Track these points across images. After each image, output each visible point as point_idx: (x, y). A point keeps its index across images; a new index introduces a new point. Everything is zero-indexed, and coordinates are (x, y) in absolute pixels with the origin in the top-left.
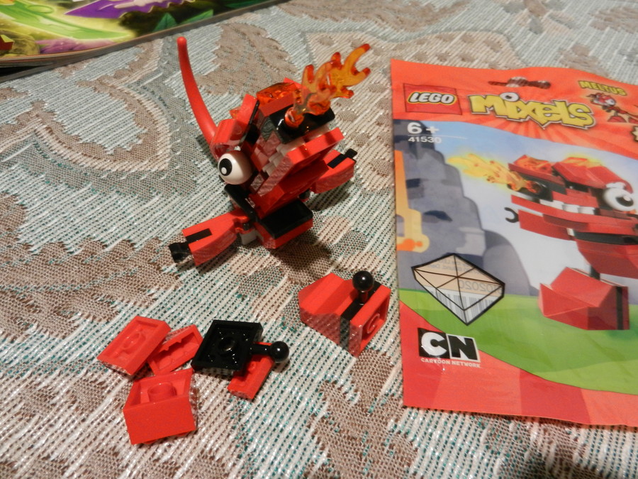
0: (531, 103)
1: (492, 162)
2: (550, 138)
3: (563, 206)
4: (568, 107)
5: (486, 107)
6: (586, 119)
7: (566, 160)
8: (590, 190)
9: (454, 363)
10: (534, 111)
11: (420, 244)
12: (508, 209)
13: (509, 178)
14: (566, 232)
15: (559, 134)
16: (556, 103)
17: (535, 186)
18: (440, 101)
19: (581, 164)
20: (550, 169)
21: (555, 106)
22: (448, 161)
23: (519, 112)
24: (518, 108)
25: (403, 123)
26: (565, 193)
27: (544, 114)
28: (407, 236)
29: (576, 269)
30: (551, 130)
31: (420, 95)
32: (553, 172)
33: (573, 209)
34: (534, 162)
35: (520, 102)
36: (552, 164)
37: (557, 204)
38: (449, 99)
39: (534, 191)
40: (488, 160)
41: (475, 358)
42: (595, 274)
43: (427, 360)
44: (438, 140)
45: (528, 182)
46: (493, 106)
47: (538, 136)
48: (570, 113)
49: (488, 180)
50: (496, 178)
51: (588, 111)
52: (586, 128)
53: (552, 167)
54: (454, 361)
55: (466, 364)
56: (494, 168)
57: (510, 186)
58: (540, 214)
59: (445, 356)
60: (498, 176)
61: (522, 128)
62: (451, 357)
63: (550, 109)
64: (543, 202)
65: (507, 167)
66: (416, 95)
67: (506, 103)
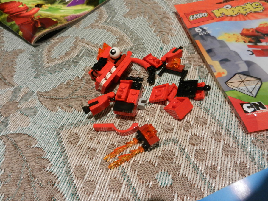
18: (202, 16)
31: (193, 16)
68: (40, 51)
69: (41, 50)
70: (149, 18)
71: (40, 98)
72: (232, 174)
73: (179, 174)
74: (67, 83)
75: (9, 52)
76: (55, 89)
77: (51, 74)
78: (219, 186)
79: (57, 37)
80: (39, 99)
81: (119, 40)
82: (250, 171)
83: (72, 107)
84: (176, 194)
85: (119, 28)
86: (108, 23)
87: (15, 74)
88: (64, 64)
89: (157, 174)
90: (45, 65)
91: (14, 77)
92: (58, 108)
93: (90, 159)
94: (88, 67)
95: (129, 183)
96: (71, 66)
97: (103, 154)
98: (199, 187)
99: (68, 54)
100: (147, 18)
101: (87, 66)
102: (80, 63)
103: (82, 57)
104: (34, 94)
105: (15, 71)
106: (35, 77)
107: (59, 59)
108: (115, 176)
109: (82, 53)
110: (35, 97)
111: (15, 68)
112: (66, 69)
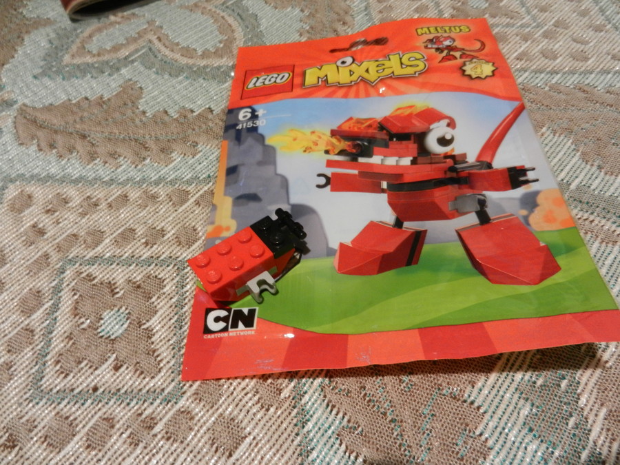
0: (364, 63)
1: (313, 132)
3: (382, 160)
4: (401, 59)
5: (319, 78)
6: (418, 66)
7: (393, 113)
8: (412, 138)
9: (231, 334)
11: (228, 229)
12: (319, 175)
13: (329, 143)
14: (379, 185)
16: (391, 57)
17: (355, 146)
18: (275, 82)
19: (408, 112)
20: (376, 125)
22: (268, 142)
25: (235, 112)
28: (217, 223)
29: (381, 222)
31: (258, 79)
32: (379, 127)
33: (391, 161)
34: (359, 122)
37: (376, 160)
38: (283, 78)
39: (354, 151)
40: (308, 131)
41: (252, 325)
42: (399, 224)
43: (209, 336)
44: (263, 122)
45: (349, 143)
46: (326, 76)
47: (368, 95)
49: (305, 151)
50: (313, 147)
51: (421, 57)
53: (379, 123)
54: (232, 332)
55: (242, 334)
56: (314, 138)
57: (327, 152)
58: (356, 172)
59: (225, 330)
60: (317, 145)
61: (353, 91)
62: (230, 330)
63: (384, 65)
64: (361, 160)
65: (328, 133)
66: (255, 80)
67: (340, 68)
68: (78, 31)
69: (80, 30)
70: (309, 15)
71: (19, 116)
73: (144, 324)
74: (78, 101)
75: (27, 20)
76: (50, 108)
77: (63, 78)
79: (125, 13)
80: (15, 117)
81: (222, 45)
83: (55, 148)
84: (114, 355)
85: (240, 21)
86: (227, 7)
87: (11, 61)
88: (96, 65)
89: (109, 311)
90: (67, 59)
91: (5, 66)
92: (34, 142)
93: (25, 245)
94: (132, 82)
95: (55, 308)
96: (104, 73)
98: (159, 359)
99: (116, 49)
100: (307, 13)
101: (131, 80)
102: (122, 72)
103: (133, 62)
104: (15, 107)
105: (13, 57)
106: (35, 77)
107: (94, 56)
108: (40, 289)
109: (139, 54)
110: (12, 112)
111: (16, 50)
112: (92, 77)
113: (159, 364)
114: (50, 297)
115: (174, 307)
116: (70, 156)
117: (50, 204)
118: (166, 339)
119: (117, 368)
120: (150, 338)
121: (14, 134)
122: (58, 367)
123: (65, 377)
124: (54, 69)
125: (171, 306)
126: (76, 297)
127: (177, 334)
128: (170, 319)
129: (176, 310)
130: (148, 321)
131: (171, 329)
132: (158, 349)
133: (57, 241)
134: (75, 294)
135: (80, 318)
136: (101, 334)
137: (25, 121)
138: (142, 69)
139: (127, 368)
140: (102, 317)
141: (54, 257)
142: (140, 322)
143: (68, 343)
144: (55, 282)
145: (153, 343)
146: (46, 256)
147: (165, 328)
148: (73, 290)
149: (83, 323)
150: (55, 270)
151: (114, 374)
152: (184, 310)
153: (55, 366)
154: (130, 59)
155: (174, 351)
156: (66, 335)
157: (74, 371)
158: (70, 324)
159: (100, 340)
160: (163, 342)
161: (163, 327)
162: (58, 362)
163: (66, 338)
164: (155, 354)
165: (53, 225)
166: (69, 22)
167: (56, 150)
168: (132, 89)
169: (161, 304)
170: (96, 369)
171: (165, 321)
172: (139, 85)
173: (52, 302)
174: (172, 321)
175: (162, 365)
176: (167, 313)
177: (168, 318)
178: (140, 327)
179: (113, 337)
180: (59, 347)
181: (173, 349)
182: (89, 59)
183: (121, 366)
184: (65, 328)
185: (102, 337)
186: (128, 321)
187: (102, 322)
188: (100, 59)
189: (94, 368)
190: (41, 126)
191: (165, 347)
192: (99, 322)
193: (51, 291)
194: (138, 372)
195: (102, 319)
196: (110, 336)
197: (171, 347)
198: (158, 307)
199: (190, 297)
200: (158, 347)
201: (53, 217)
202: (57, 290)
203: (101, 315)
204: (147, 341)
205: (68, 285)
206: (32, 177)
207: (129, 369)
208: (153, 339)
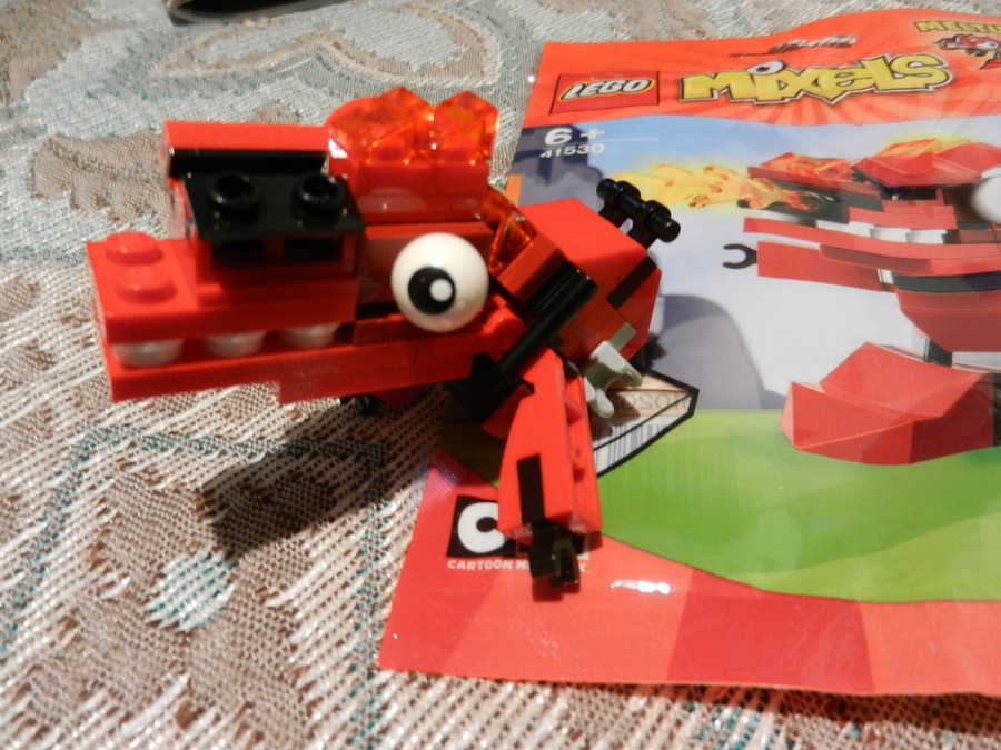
2: (848, 119)
3: (871, 231)
4: (889, 65)
6: (930, 76)
7: (884, 151)
8: (939, 194)
10: (816, 82)
12: (730, 247)
14: (874, 275)
15: (870, 108)
16: (863, 62)
17: (807, 200)
19: (920, 151)
21: (863, 67)
23: (781, 89)
24: (779, 82)
26: (880, 209)
27: (838, 84)
29: (892, 348)
30: (849, 106)
33: (895, 235)
34: (809, 162)
35: (785, 72)
36: (852, 164)
38: (636, 86)
39: (805, 207)
42: (940, 355)
45: (791, 193)
47: (823, 121)
48: (893, 72)
51: (935, 62)
52: (931, 88)
57: (743, 204)
61: (788, 112)
64: (823, 225)
65: (744, 172)
67: (755, 77)
72: (524, 704)
73: (275, 594)
75: (94, 21)
76: (109, 140)
77: (144, 97)
78: (408, 734)
80: (36, 154)
81: (459, 59)
82: (632, 730)
83: (107, 204)
84: (183, 679)
85: (492, 26)
87: (49, 73)
88: (212, 80)
89: (184, 556)
90: (156, 71)
91: (37, 81)
92: (65, 193)
94: (277, 106)
95: (49, 540)
96: (226, 90)
97: (59, 389)
98: (310, 696)
101: (276, 102)
102: (261, 90)
103: (283, 76)
104: (39, 138)
105: (55, 67)
106: (90, 95)
107: (210, 67)
108: (19, 492)
109: (297, 65)
110: (32, 146)
111: (63, 59)
112: (201, 96)
113: (309, 713)
114: (39, 514)
115: (354, 553)
116: (137, 219)
117: (75, 305)
118: (334, 639)
119: (186, 718)
120: (289, 634)
121: (28, 179)
122: (21, 706)
123: (38, 736)
124: (129, 84)
125: (347, 553)
126: (105, 519)
127: (364, 626)
128: (346, 585)
129: (358, 561)
130: (283, 587)
131: (347, 612)
132: (308, 667)
133: (78, 381)
134: (105, 511)
135: (108, 570)
136: (155, 617)
137: (55, 159)
138: (302, 86)
139: (217, 719)
140: (164, 571)
141: (66, 418)
142: (264, 588)
143: (62, 635)
144: (61, 479)
145: (294, 648)
146: (47, 414)
147: (332, 607)
148: (103, 501)
149: (112, 584)
150: (65, 448)
151: (178, 736)
152: (384, 562)
153: (14, 701)
154: (278, 72)
155: (355, 675)
156: (61, 613)
157: (65, 720)
158: (80, 584)
159: (151, 631)
160: (325, 646)
161: (323, 605)
162: (26, 688)
163: (59, 622)
164: (300, 683)
165: (74, 348)
166: (170, 24)
167: (108, 209)
168: (279, 114)
169: (321, 547)
170: (128, 717)
171: (331, 588)
172: (294, 111)
173: (45, 524)
174: (350, 591)
175: (317, 716)
176: (336, 569)
177: (339, 581)
178: (263, 601)
179: (185, 627)
180: (37, 645)
181: (352, 669)
182: (199, 72)
183: (201, 711)
184: (63, 595)
185: (156, 624)
186: (232, 587)
187: (161, 584)
188: (221, 72)
189: (121, 714)
190: (84, 168)
191: (330, 661)
192: (153, 584)
193: (45, 499)
194: (248, 734)
195: (163, 576)
196: (177, 624)
197: (347, 664)
198: (314, 554)
199: (397, 531)
200: (308, 661)
201: (77, 331)
202: (64, 497)
203: (161, 566)
204: (279, 642)
205: (93, 488)
206: (47, 253)
207: (223, 723)
208: (296, 638)
